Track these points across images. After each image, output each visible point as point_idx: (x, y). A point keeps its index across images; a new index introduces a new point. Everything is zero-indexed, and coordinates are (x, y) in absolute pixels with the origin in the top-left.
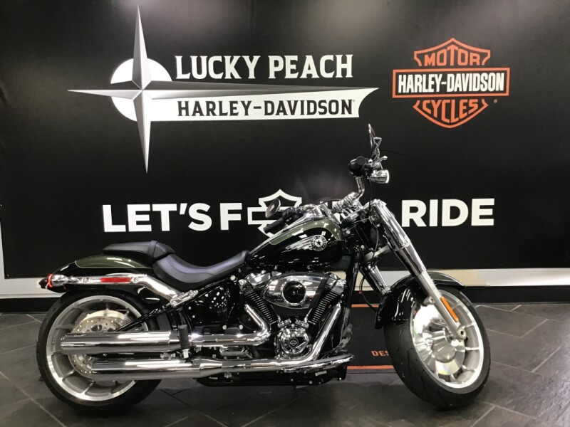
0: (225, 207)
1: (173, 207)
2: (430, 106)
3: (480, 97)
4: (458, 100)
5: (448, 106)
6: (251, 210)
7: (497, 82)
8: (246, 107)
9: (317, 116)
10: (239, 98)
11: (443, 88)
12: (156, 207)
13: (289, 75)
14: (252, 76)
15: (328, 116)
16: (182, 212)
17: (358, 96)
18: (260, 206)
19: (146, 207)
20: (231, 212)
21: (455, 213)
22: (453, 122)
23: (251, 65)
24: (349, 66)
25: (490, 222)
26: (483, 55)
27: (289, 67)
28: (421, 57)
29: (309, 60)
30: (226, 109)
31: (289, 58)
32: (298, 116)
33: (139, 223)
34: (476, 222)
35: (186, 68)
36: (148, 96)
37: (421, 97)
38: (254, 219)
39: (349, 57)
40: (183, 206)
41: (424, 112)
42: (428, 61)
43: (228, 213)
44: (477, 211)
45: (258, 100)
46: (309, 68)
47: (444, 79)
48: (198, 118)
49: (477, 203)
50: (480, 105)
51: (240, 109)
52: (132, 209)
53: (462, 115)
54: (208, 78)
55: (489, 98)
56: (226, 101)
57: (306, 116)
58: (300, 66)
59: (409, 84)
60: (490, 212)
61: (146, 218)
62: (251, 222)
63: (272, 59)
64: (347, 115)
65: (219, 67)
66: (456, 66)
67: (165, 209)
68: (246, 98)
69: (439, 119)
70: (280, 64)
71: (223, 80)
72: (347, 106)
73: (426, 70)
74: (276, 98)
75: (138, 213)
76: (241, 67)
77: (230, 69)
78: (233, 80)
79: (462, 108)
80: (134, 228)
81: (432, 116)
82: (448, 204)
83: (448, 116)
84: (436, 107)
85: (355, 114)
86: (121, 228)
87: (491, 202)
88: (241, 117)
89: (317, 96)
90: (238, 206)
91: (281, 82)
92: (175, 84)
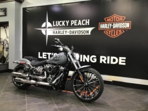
1: (51, 54)
2: (108, 32)
3: (122, 29)
4: (116, 30)
5: (113, 32)
8: (66, 32)
9: (81, 34)
10: (64, 30)
11: (112, 27)
13: (75, 25)
14: (67, 25)
15: (83, 34)
17: (90, 29)
21: (114, 60)
22: (114, 36)
23: (67, 23)
24: (88, 22)
25: (125, 64)
26: (123, 18)
27: (75, 23)
28: (106, 19)
30: (62, 32)
31: (75, 21)
32: (76, 34)
33: (44, 56)
34: (120, 63)
35: (55, 24)
41: (107, 33)
42: (108, 20)
45: (68, 30)
47: (112, 25)
48: (56, 34)
49: (120, 58)
50: (122, 31)
51: (65, 32)
52: (44, 53)
53: (117, 34)
54: (59, 26)
55: (125, 30)
57: (78, 34)
58: (77, 22)
59: (103, 26)
60: (124, 61)
63: (72, 21)
64: (87, 34)
65: (61, 23)
66: (116, 21)
68: (66, 30)
69: (111, 35)
71: (62, 26)
72: (88, 32)
73: (108, 23)
76: (65, 23)
77: (63, 24)
78: (64, 26)
79: (117, 32)
81: (109, 34)
82: (112, 58)
83: (113, 34)
84: (110, 32)
85: (89, 34)
86: (41, 57)
87: (125, 58)
88: (65, 34)
89: (81, 29)
92: (53, 27)
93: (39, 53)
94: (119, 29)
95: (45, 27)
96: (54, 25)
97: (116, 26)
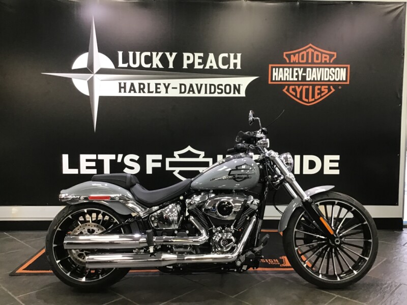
0: (150, 158)
1: (113, 157)
2: (294, 90)
3: (329, 84)
4: (314, 86)
5: (307, 90)
6: (168, 160)
7: (341, 74)
8: (167, 88)
9: (216, 95)
10: (162, 81)
11: (304, 78)
12: (101, 157)
13: (197, 66)
14: (171, 66)
15: (224, 95)
16: (119, 160)
17: (244, 82)
18: (175, 157)
19: (93, 157)
20: (154, 161)
21: (312, 165)
22: (311, 101)
23: (171, 59)
24: (238, 61)
25: (337, 172)
26: (331, 56)
27: (197, 61)
28: (289, 56)
29: (211, 56)
30: (153, 88)
31: (197, 55)
32: (202, 94)
33: (88, 168)
34: (327, 171)
35: (126, 60)
36: (98, 78)
37: (288, 84)
38: (170, 166)
39: (239, 55)
40: (120, 156)
41: (290, 94)
42: (293, 59)
43: (152, 162)
44: (327, 164)
45: (175, 83)
46: (211, 62)
47: (304, 71)
48: (132, 94)
49: (327, 158)
50: (330, 90)
51: (162, 88)
52: (83, 157)
53: (317, 97)
54: (141, 67)
55: (336, 85)
56: (153, 83)
57: (208, 95)
58: (204, 60)
59: (280, 74)
60: (336, 165)
61: (93, 164)
62: (168, 168)
63: (185, 55)
64: (237, 95)
65: (149, 60)
66: (313, 63)
67: (107, 158)
68: (167, 82)
69: (301, 99)
70: (190, 58)
71: (151, 69)
72: (237, 89)
73: (292, 65)
74: (187, 82)
75: (87, 160)
76: (164, 60)
77: (156, 61)
78: (158, 69)
79: (317, 92)
80: (84, 171)
81: (296, 97)
82: (307, 158)
83: (307, 97)
84: (298, 90)
85: (243, 94)
86: (75, 171)
87: (337, 157)
88: (163, 94)
89: (216, 81)
90: (159, 157)
91: (191, 71)
92: (117, 71)
93: (65, 158)
94: (321, 83)
95: (88, 70)
96: (121, 65)
97: (313, 75)
